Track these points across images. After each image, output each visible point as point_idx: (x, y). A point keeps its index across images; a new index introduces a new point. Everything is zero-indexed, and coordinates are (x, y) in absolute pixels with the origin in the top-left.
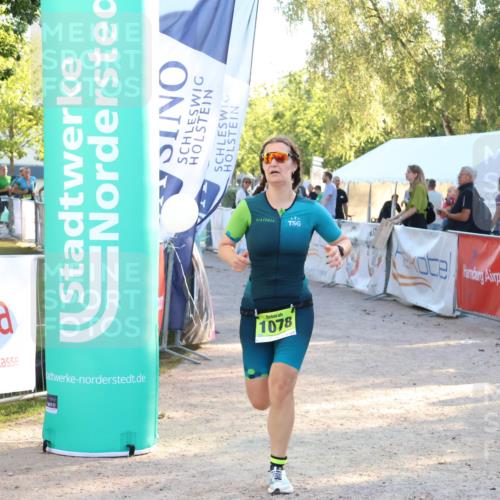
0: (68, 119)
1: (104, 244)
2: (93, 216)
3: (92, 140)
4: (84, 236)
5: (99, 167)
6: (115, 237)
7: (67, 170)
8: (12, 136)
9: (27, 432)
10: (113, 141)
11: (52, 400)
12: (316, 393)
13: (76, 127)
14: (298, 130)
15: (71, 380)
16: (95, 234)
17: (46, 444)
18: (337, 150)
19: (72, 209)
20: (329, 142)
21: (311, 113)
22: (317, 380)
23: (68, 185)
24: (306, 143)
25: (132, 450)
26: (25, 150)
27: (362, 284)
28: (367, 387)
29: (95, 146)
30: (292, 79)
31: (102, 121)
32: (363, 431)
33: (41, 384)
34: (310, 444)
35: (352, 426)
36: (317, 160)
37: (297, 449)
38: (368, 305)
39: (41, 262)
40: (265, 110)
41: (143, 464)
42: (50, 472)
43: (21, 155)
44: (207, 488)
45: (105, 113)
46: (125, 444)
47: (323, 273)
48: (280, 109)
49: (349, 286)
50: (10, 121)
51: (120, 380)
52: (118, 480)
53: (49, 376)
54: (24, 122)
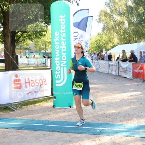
0: (56, 43)
1: (64, 67)
2: (62, 62)
3: (61, 47)
4: (60, 66)
5: (62, 52)
6: (66, 65)
7: (56, 53)
8: (45, 47)
9: (50, 104)
10: (65, 47)
11: (55, 97)
12: (106, 95)
13: (58, 45)
14: (100, 44)
15: (58, 93)
16: (62, 65)
17: (54, 106)
18: (108, 47)
19: (57, 60)
20: (106, 46)
21: (103, 40)
22: (106, 92)
23: (56, 56)
24: (102, 46)
25: (70, 107)
26: (48, 49)
27: (114, 73)
28: (115, 93)
29: (61, 48)
30: (99, 34)
31: (63, 43)
32: (115, 102)
33: (52, 94)
34: (105, 105)
35: (113, 101)
36: (104, 49)
37: (102, 106)
38: (115, 77)
39: (52, 71)
40: (94, 40)
41: (73, 109)
42: (55, 111)
43: (47, 51)
44: (85, 114)
45: (63, 42)
46: (69, 105)
47: (106, 71)
48: (97, 40)
49: (111, 74)
50: (45, 44)
51: (67, 93)
52: (68, 113)
53: (54, 93)
54: (48, 44)
